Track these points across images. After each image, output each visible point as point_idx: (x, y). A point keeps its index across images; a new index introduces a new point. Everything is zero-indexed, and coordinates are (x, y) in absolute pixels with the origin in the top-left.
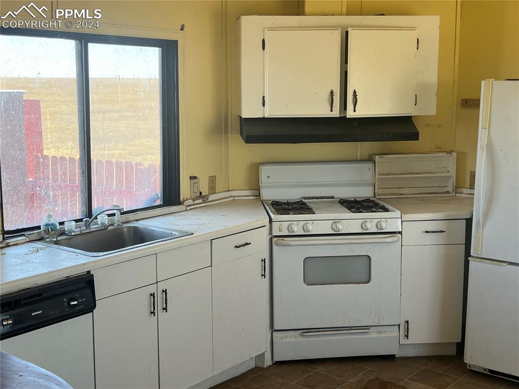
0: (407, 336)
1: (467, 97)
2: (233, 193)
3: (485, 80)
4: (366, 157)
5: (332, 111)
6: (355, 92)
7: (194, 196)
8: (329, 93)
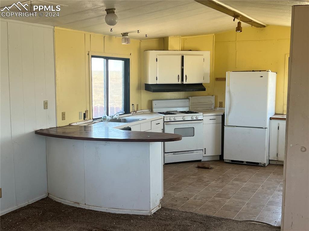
0: (205, 153)
1: (217, 77)
2: (143, 111)
3: (227, 71)
4: (186, 98)
5: (178, 81)
6: (186, 75)
7: (133, 111)
8: (178, 76)
